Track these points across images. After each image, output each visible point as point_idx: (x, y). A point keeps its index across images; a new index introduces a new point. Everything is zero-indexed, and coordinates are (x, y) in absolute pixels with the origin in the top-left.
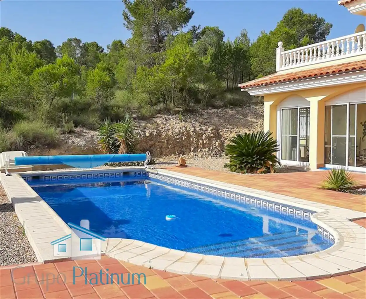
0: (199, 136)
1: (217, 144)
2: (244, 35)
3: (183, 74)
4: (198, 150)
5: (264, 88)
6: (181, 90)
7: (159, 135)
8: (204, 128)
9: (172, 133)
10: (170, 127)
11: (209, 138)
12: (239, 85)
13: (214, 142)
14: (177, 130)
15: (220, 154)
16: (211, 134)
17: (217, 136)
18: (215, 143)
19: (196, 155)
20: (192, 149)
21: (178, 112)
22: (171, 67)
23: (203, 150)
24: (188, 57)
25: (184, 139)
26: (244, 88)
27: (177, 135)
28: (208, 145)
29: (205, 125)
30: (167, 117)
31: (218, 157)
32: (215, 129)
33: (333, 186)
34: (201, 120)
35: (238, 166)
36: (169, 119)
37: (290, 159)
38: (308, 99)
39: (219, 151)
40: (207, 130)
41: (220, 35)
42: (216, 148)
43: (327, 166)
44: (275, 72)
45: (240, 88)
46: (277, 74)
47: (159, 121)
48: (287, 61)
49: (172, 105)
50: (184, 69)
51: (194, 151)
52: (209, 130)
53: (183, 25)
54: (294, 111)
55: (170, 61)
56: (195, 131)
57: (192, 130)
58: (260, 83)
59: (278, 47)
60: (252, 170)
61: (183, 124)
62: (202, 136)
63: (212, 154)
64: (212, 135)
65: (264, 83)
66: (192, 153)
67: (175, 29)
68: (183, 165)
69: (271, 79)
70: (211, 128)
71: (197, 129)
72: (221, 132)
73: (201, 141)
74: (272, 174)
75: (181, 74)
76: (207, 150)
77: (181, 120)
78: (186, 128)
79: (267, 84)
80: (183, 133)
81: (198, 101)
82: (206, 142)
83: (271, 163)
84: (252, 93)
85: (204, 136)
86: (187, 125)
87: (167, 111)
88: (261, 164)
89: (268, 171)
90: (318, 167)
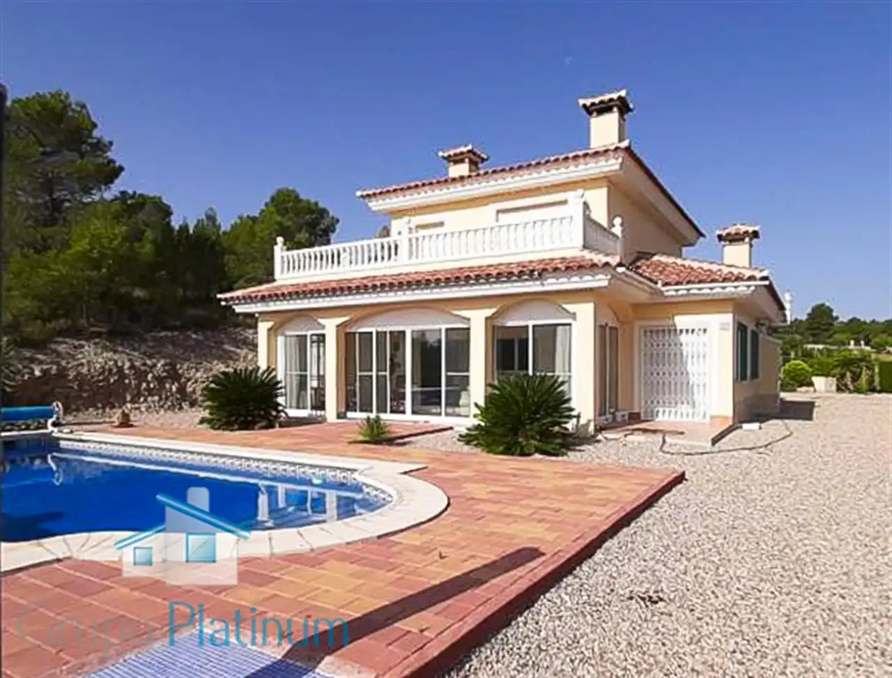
0: (141, 375)
1: (174, 388)
2: (211, 218)
3: (108, 269)
4: (139, 399)
5: (259, 302)
6: (103, 296)
7: (62, 373)
8: (149, 362)
9: (89, 370)
10: (84, 361)
11: (160, 380)
12: (219, 296)
13: (168, 386)
14: (98, 366)
15: (180, 404)
16: (162, 372)
17: (174, 376)
18: (171, 388)
19: (136, 409)
20: (129, 398)
21: (99, 335)
22: (85, 257)
23: (149, 399)
24: (116, 243)
25: (112, 381)
26: (226, 300)
27: (100, 374)
28: (159, 390)
29: (150, 357)
30: (76, 343)
31: (176, 410)
32: (170, 364)
33: (367, 439)
34: (143, 348)
35: (224, 420)
36: (83, 346)
37: (298, 407)
38: (322, 321)
39: (177, 399)
40: (155, 365)
41: (166, 212)
42: (172, 395)
43: (350, 414)
44: (274, 280)
45: (220, 300)
46: (275, 284)
47: (62, 348)
48: (290, 265)
49: (83, 322)
50: (111, 262)
51: (132, 401)
52: (159, 365)
53: (103, 187)
54: (302, 339)
55: (81, 246)
56: (132, 367)
57: (127, 365)
58: (253, 295)
59: (276, 244)
60: (246, 426)
61: (110, 355)
62: (146, 376)
63: (166, 406)
64: (165, 374)
65: (260, 294)
66: (129, 405)
67: (88, 192)
68: (126, 423)
69: (267, 290)
70: (162, 362)
71: (137, 364)
72: (180, 368)
73: (144, 385)
74: (277, 429)
75: (104, 270)
76: (156, 398)
77: (105, 349)
78: (116, 362)
79: (263, 298)
80: (110, 370)
81: (134, 318)
82: (155, 387)
83: (274, 413)
84: (239, 309)
85: (150, 376)
86: (116, 357)
87: (76, 333)
88: (259, 415)
89: (270, 426)
90: (339, 417)
